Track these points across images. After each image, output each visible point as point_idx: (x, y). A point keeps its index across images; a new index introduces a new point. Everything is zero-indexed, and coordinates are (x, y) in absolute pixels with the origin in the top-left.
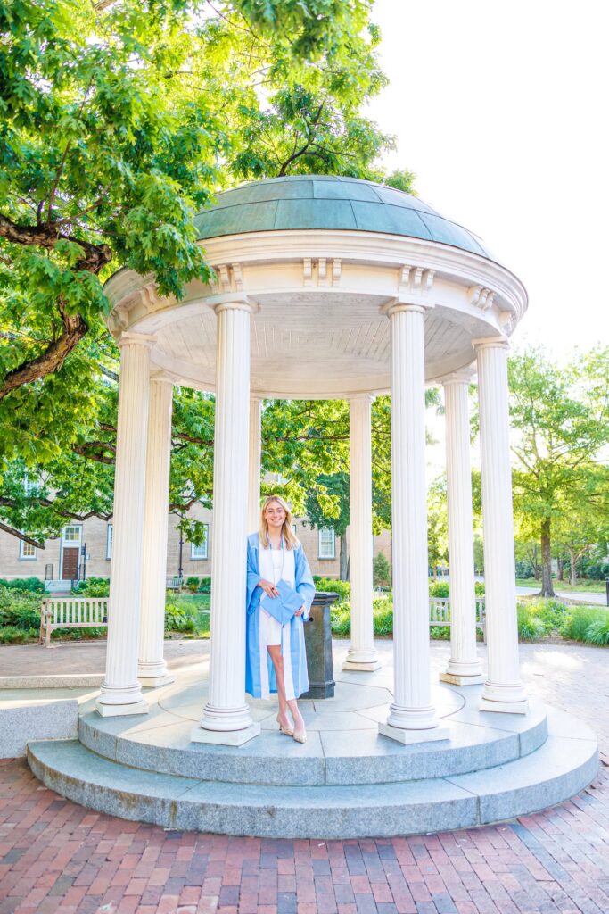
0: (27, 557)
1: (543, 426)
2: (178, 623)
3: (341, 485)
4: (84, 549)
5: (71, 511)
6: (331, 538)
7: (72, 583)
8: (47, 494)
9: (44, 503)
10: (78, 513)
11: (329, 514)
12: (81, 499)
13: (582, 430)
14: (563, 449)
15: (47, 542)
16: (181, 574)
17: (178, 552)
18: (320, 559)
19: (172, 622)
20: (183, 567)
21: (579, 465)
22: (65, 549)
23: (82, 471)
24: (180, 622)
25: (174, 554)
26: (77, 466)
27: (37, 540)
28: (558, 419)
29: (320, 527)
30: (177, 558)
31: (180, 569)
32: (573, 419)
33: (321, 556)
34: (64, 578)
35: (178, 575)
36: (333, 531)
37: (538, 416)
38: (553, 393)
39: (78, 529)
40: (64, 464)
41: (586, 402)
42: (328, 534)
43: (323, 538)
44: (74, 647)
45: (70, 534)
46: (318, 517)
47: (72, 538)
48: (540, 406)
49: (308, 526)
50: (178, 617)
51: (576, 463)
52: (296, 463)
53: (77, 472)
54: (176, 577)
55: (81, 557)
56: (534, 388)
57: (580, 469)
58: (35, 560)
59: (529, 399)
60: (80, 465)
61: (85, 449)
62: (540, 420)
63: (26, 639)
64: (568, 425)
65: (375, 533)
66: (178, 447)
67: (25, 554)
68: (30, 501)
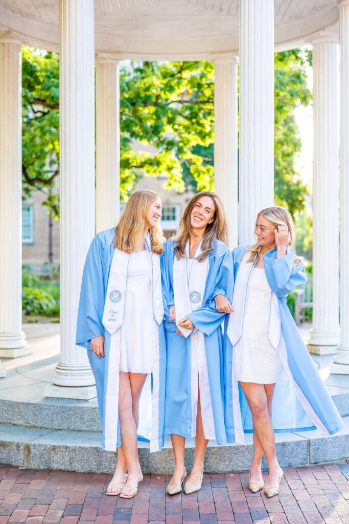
2: (45, 307)
11: (204, 187)
16: (52, 260)
17: (47, 235)
19: (38, 306)
20: (54, 253)
24: (47, 306)
25: (43, 238)
30: (47, 242)
31: (51, 255)
35: (48, 261)
50: (44, 302)
52: (168, 132)
54: (46, 264)
66: (39, 115)
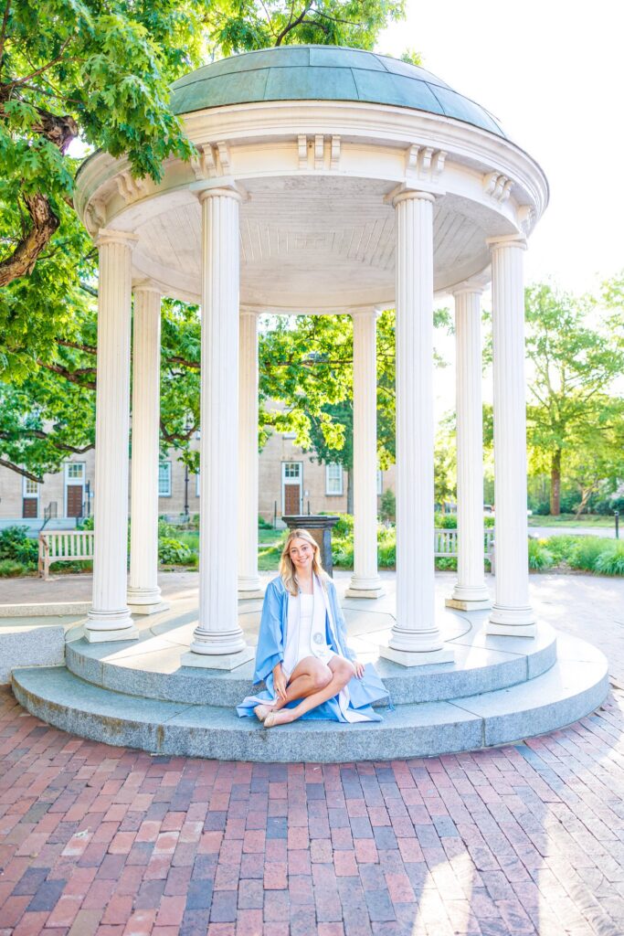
1: (556, 356)
2: (181, 557)
3: (349, 419)
4: (88, 486)
5: (67, 443)
6: (338, 475)
7: (77, 520)
8: (42, 425)
9: (40, 435)
10: (76, 447)
11: (332, 445)
12: (76, 431)
13: (598, 360)
14: (576, 382)
15: (46, 477)
16: (187, 511)
17: (183, 489)
18: (327, 496)
19: (175, 555)
20: (189, 504)
21: (592, 397)
22: (69, 487)
23: (76, 401)
24: (183, 555)
25: (179, 492)
26: (71, 396)
27: (35, 474)
28: (572, 350)
29: (328, 462)
30: (183, 495)
31: (186, 507)
32: (588, 350)
33: (329, 493)
34: (69, 515)
35: (184, 512)
36: (341, 467)
37: (552, 347)
38: (568, 322)
39: (80, 467)
40: (57, 393)
41: (603, 333)
42: (336, 469)
43: (330, 475)
44: (74, 580)
45: (73, 471)
46: (325, 452)
47: (76, 475)
48: (554, 335)
49: (316, 461)
50: (180, 551)
51: (589, 396)
52: (299, 390)
53: (72, 401)
54: (182, 514)
55: (85, 495)
56: (548, 318)
57: (593, 402)
59: (544, 330)
60: (74, 395)
61: (78, 376)
62: (554, 351)
63: (24, 572)
64: (582, 356)
65: (383, 468)
66: (177, 376)
67: (28, 491)
68: (25, 433)
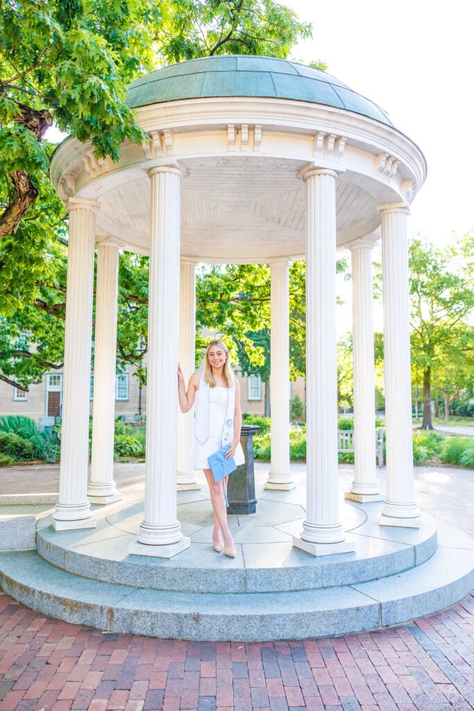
0: (20, 399)
1: (425, 294)
2: (134, 450)
3: (266, 342)
5: (48, 361)
6: (258, 384)
7: (55, 419)
8: (28, 346)
9: (27, 355)
10: (54, 364)
11: (255, 363)
12: (54, 352)
13: (458, 297)
14: (442, 314)
15: (31, 386)
16: (140, 412)
17: (138, 395)
18: (249, 401)
19: (130, 449)
20: (141, 407)
21: (454, 326)
22: (49, 392)
23: (54, 328)
24: (136, 449)
25: (135, 397)
26: (51, 325)
27: (22, 385)
28: (438, 288)
29: (249, 374)
30: (138, 400)
31: (140, 408)
32: (450, 289)
33: (250, 398)
34: (49, 415)
35: (138, 413)
36: (260, 378)
37: (422, 287)
38: (435, 268)
39: (59, 378)
40: (39, 322)
41: (461, 276)
42: (255, 381)
43: (251, 384)
44: (50, 469)
45: (53, 381)
46: (247, 367)
47: (55, 384)
48: (424, 278)
49: (240, 374)
50: (133, 446)
51: (452, 325)
52: (228, 321)
53: (51, 329)
54: (136, 415)
55: (62, 399)
56: (419, 264)
57: (455, 329)
58: (26, 401)
59: (416, 274)
60: (53, 324)
61: (56, 309)
62: (424, 290)
63: (11, 463)
64: (446, 294)
65: (293, 380)
67: (18, 396)
68: (14, 353)
